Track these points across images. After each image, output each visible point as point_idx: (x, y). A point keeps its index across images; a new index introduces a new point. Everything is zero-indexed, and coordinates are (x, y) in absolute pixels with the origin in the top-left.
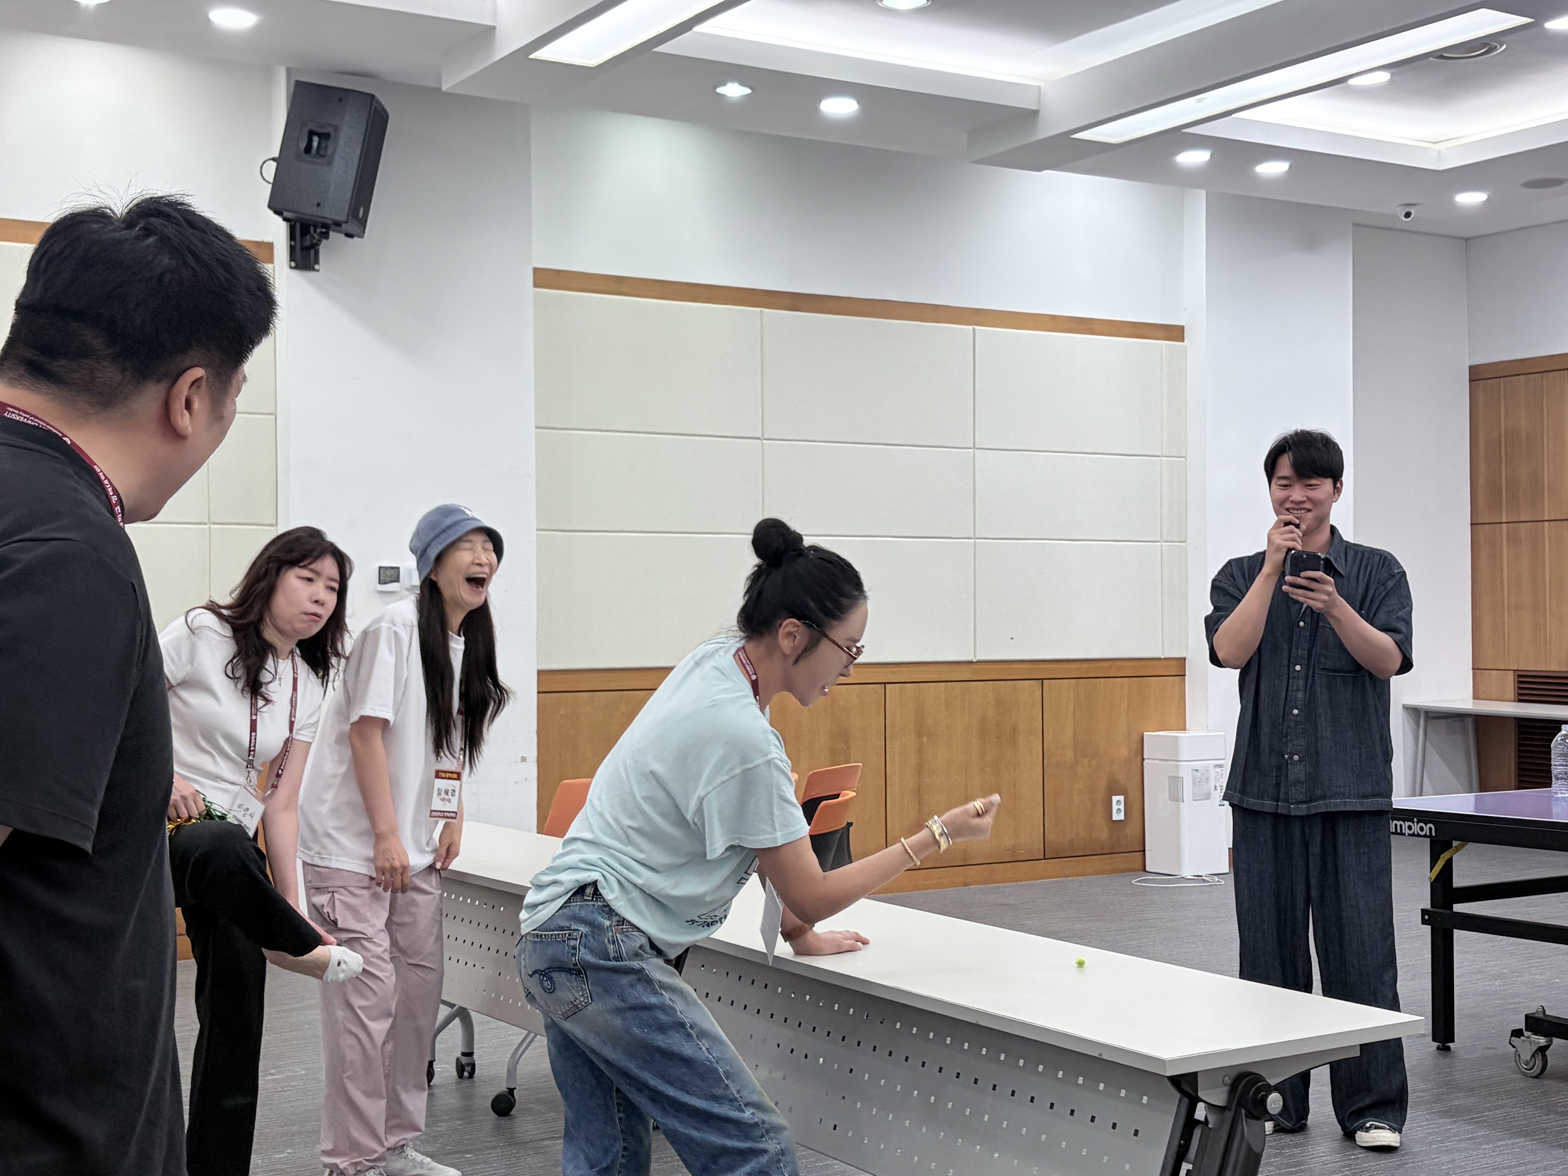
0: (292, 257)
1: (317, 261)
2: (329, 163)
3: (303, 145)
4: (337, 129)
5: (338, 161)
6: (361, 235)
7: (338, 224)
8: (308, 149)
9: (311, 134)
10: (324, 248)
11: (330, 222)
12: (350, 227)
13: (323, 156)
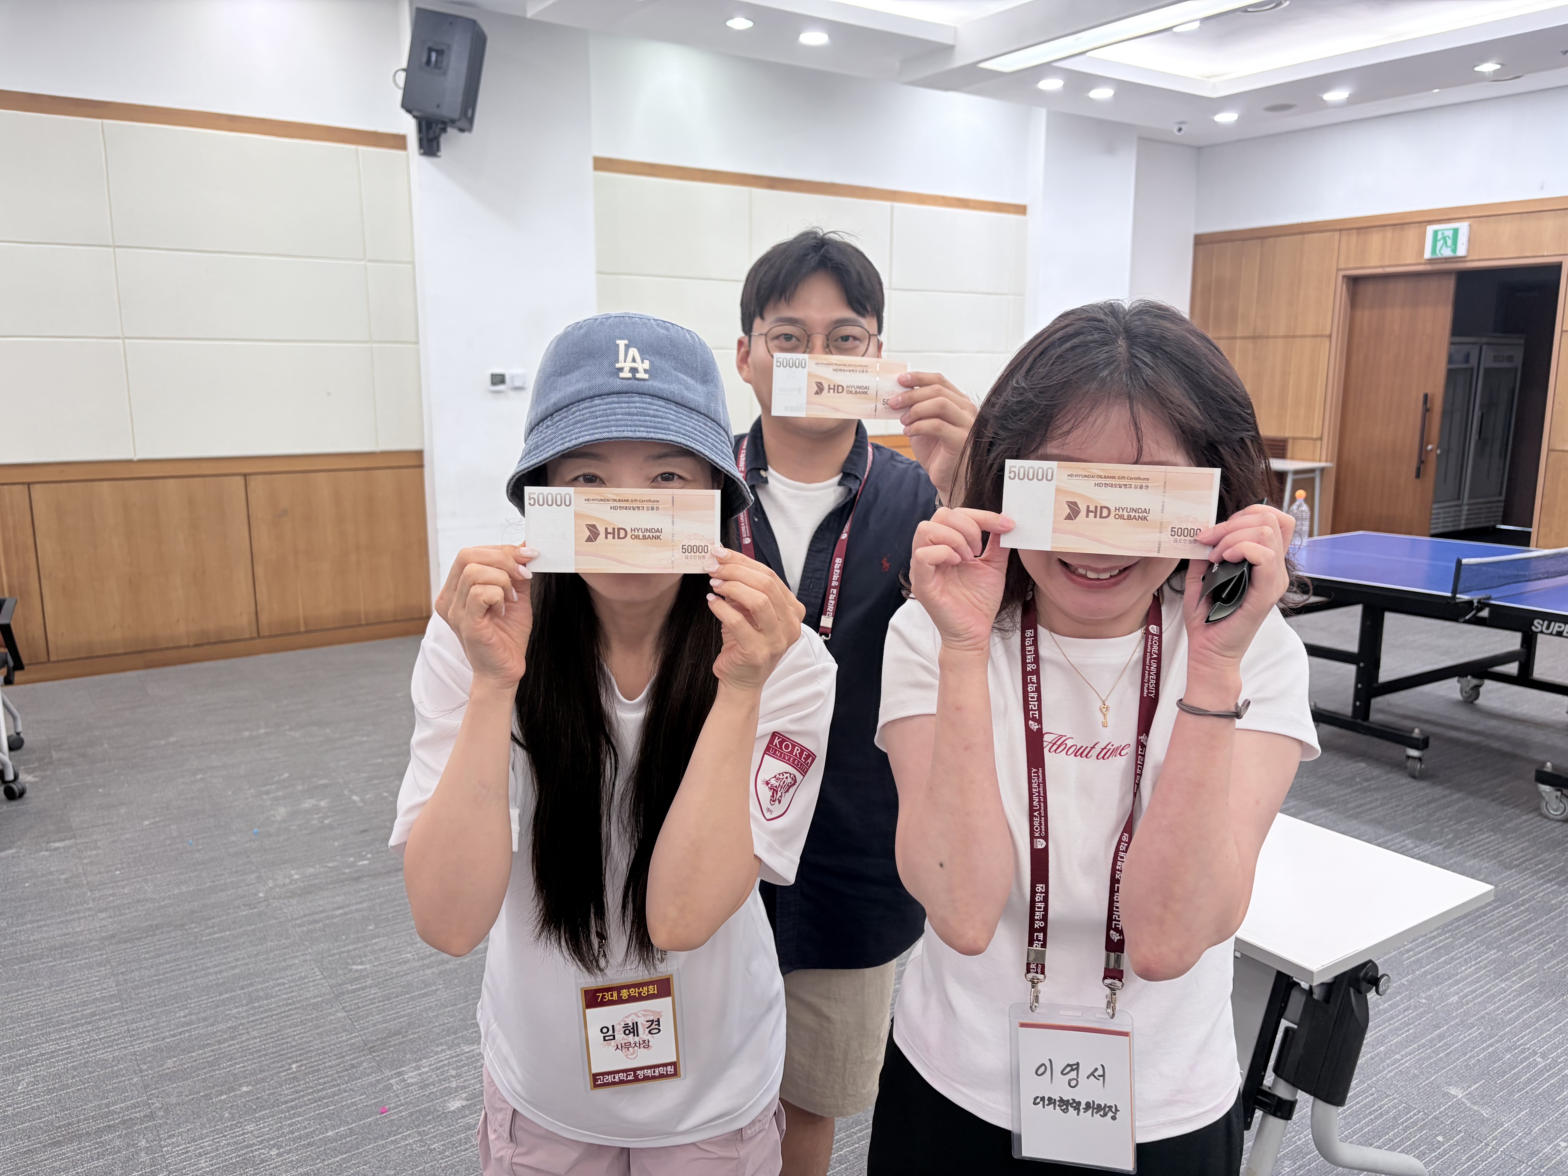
0: (421, 146)
1: (438, 149)
2: (445, 74)
3: (424, 59)
4: (449, 47)
5: (451, 73)
6: (470, 129)
7: (453, 122)
8: (428, 62)
9: (430, 50)
10: (443, 139)
11: (446, 120)
12: (463, 124)
13: (440, 68)
